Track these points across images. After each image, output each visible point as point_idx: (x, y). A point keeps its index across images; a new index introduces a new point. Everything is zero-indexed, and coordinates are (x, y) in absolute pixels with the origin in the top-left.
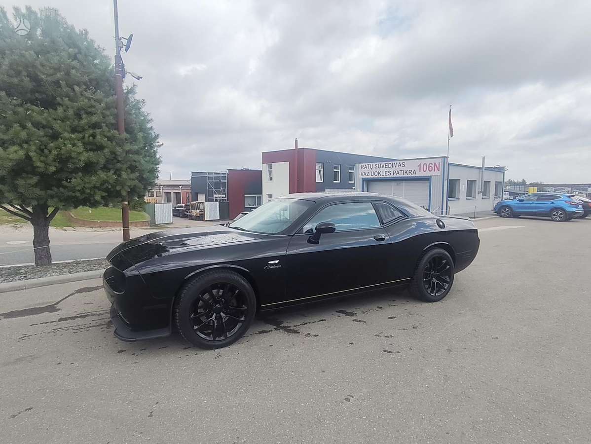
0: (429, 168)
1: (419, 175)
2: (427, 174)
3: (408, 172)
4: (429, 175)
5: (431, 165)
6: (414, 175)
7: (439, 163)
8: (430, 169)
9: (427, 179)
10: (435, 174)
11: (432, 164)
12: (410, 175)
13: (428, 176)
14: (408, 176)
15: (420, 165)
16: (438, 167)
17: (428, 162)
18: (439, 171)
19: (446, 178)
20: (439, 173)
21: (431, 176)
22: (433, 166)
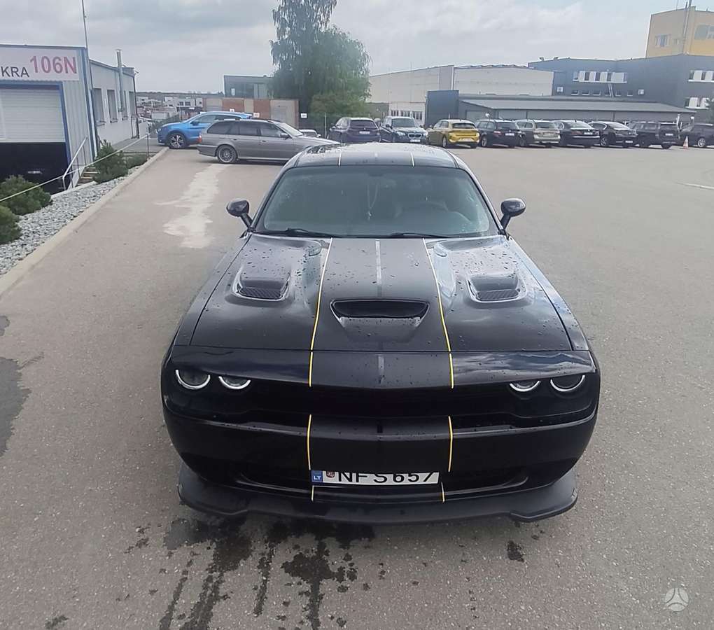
0: (54, 65)
1: (34, 79)
2: (52, 77)
3: (9, 71)
4: (58, 80)
5: (57, 61)
6: (25, 78)
7: (74, 58)
8: (58, 68)
9: (55, 87)
10: (69, 78)
11: (60, 60)
12: (16, 78)
13: (56, 82)
14: (11, 78)
15: (34, 59)
16: (72, 65)
17: (51, 54)
18: (76, 73)
19: (89, 87)
20: (77, 77)
21: (61, 82)
22: (62, 62)
